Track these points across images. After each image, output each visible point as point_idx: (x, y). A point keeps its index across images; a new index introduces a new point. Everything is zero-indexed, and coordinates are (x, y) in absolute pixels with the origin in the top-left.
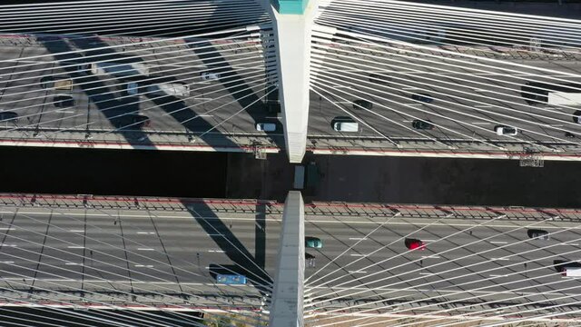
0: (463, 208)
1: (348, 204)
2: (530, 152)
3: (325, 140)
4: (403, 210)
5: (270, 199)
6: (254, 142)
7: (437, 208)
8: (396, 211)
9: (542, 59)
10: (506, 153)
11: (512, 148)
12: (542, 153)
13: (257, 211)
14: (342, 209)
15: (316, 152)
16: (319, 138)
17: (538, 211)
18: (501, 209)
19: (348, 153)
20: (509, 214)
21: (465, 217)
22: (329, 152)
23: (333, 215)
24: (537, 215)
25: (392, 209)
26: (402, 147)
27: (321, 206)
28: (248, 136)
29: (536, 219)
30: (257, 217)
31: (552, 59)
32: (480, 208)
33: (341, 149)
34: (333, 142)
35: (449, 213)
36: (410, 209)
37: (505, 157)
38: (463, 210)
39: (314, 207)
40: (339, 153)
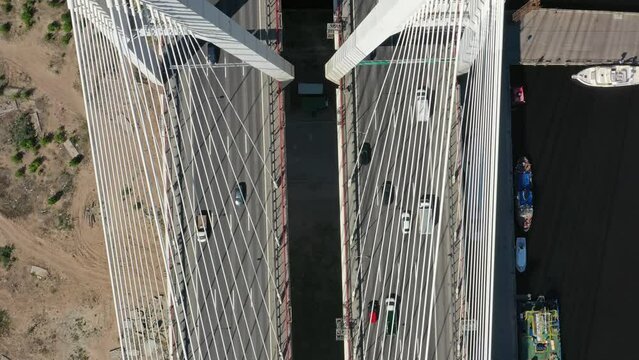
0: (287, 256)
1: (283, 130)
2: (351, 326)
3: (352, 101)
4: (280, 191)
5: (283, 45)
6: (345, 22)
7: (284, 227)
8: (279, 183)
9: (454, 334)
10: (349, 300)
11: (355, 305)
12: (352, 340)
13: (270, 31)
14: (277, 124)
15: (338, 91)
16: (354, 93)
17: (289, 339)
18: (288, 298)
19: (339, 127)
20: (284, 307)
21: (276, 259)
22: (338, 105)
23: (271, 114)
24: (284, 337)
25: (281, 179)
26: (349, 185)
27: (279, 102)
28: (351, 14)
29: (279, 337)
30: (263, 31)
31: (455, 344)
32: (288, 276)
33: (344, 119)
34: (350, 110)
35: (281, 241)
36: (282, 200)
37: (345, 300)
38: (285, 257)
39: (279, 92)
40: (339, 117)
